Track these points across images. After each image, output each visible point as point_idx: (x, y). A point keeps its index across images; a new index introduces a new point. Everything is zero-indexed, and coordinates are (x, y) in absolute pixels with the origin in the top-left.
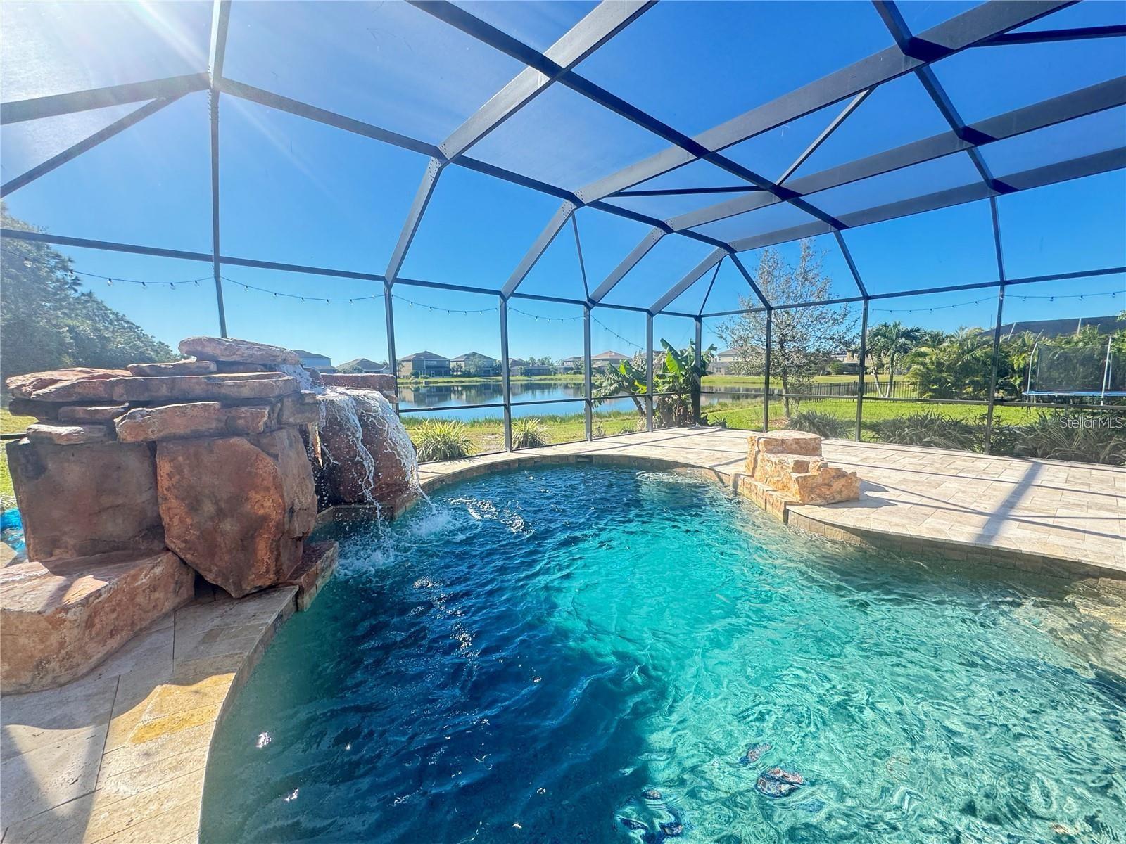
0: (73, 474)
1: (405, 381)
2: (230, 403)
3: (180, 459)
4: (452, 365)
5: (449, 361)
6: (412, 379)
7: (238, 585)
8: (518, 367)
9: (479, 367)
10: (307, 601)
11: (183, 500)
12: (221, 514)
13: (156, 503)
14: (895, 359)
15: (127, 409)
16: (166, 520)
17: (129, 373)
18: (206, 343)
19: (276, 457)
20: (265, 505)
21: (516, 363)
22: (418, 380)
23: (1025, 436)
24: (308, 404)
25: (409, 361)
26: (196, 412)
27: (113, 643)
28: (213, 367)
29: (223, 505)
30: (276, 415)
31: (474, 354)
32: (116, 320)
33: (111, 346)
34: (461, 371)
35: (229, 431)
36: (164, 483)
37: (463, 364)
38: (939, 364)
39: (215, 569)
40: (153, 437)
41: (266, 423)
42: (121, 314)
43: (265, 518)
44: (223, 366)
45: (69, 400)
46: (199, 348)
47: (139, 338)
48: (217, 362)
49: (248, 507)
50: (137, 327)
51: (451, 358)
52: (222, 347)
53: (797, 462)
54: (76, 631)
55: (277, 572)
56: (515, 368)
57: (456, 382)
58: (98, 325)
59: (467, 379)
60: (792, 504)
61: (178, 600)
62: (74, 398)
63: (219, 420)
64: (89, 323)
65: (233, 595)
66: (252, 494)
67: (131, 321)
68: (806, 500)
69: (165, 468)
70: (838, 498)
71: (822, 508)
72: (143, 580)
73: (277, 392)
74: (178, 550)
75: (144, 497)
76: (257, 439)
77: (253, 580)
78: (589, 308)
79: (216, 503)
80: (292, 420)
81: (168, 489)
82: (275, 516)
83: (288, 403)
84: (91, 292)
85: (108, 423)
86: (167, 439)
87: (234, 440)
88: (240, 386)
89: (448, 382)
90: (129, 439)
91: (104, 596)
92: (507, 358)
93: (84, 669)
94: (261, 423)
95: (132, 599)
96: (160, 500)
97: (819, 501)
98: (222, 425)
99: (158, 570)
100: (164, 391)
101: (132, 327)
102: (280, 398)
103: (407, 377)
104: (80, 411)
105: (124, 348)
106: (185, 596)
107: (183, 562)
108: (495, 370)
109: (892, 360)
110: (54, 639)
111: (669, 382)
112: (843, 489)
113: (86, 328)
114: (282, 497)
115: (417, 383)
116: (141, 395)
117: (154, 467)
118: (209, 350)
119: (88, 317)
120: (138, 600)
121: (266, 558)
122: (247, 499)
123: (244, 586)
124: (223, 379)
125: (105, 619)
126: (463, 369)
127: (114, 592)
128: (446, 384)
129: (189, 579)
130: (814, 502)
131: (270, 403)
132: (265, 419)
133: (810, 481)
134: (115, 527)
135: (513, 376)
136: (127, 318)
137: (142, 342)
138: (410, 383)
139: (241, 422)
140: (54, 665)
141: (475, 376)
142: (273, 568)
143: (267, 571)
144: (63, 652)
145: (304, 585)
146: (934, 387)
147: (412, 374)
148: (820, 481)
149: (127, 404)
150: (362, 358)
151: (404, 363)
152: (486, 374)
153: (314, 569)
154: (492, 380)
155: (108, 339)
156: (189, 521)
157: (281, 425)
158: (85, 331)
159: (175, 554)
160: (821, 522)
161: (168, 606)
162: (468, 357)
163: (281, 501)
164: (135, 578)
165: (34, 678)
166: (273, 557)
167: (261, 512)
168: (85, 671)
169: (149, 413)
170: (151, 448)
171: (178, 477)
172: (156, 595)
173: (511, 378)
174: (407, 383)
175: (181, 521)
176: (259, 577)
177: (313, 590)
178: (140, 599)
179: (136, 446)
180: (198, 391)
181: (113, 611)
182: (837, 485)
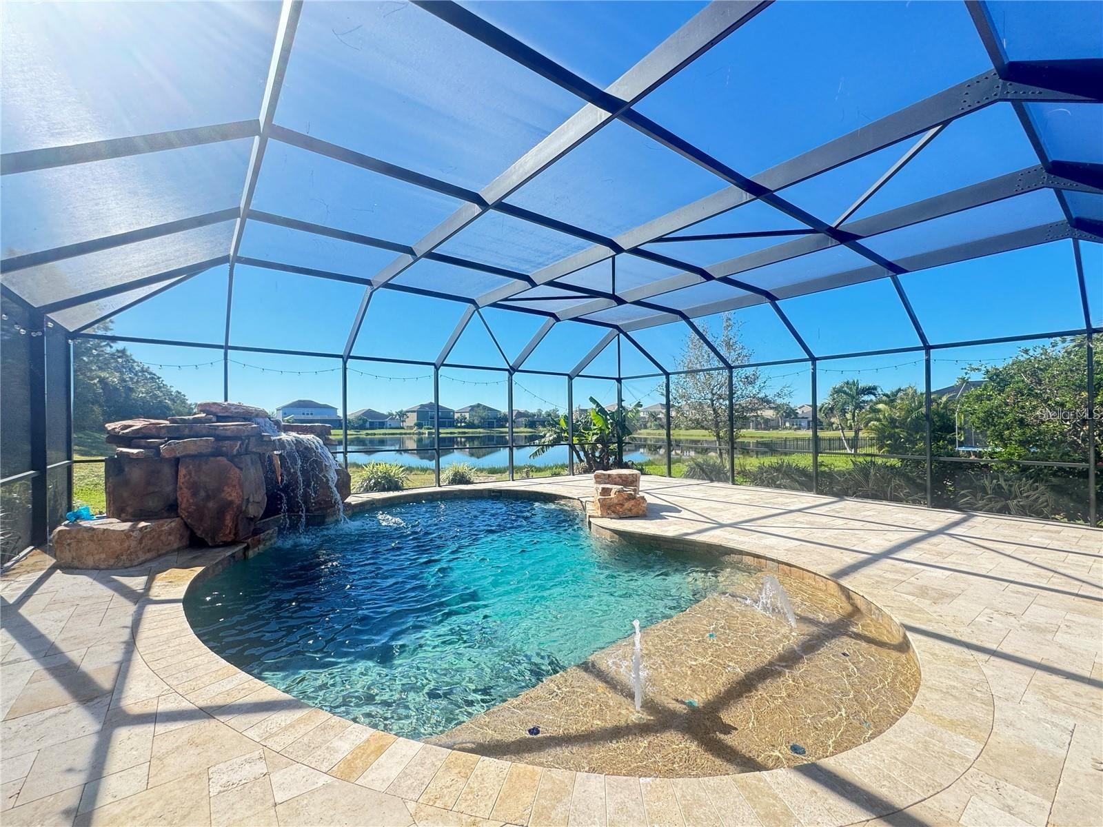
0: (136, 474)
1: (408, 431)
2: (219, 438)
3: (191, 467)
4: (456, 416)
5: (454, 412)
6: (415, 430)
7: (213, 539)
8: (523, 419)
9: (483, 418)
10: (251, 554)
11: (189, 489)
12: (208, 498)
13: (175, 491)
14: (856, 414)
15: (166, 441)
16: (180, 499)
17: (168, 422)
18: (212, 406)
19: (241, 469)
20: (231, 494)
21: (520, 414)
22: (421, 431)
23: (839, 479)
24: (265, 441)
25: (414, 412)
26: (202, 443)
27: (149, 555)
28: (214, 419)
29: (210, 492)
30: (245, 445)
31: (479, 405)
32: (140, 372)
33: (134, 395)
34: (465, 422)
35: (217, 453)
36: (181, 479)
37: (467, 415)
38: (892, 421)
39: (202, 528)
40: (178, 455)
41: (238, 450)
42: (146, 366)
43: (231, 502)
44: (220, 419)
45: (137, 436)
46: (208, 408)
47: (159, 388)
48: (217, 416)
49: (223, 495)
50: (159, 378)
51: (456, 410)
52: (220, 408)
53: (603, 489)
54: (135, 543)
55: (236, 534)
56: (520, 420)
57: (459, 433)
58: (125, 377)
59: (471, 430)
60: (593, 517)
61: (181, 545)
62: (139, 435)
63: (213, 448)
64: (117, 374)
65: (210, 544)
66: (226, 488)
67: (154, 372)
68: (605, 514)
69: (182, 471)
70: (629, 514)
71: (613, 520)
72: (165, 528)
73: (246, 434)
74: (183, 516)
75: (169, 489)
76: (232, 459)
77: (222, 537)
78: (511, 375)
79: (206, 492)
80: (254, 450)
81: (183, 483)
82: (237, 502)
83: (253, 440)
84: (124, 349)
85: (157, 448)
86: (185, 457)
87: (219, 458)
88: (226, 430)
89: (451, 433)
90: (167, 456)
91: (148, 530)
92: (512, 410)
93: (136, 563)
94: (235, 450)
95: (159, 537)
96: (178, 489)
97: (613, 515)
98: (213, 450)
99: (173, 524)
100: (187, 432)
101: (154, 378)
102: (248, 437)
103: (411, 428)
104: (143, 442)
105: (145, 397)
106: (184, 544)
107: (185, 523)
108: (501, 421)
109: (854, 416)
110: (126, 545)
111: (597, 434)
112: (632, 508)
113: (114, 379)
114: (242, 492)
115: (420, 434)
116: (174, 434)
117: (177, 472)
118: (213, 409)
119: (117, 369)
120: (161, 538)
121: (230, 525)
122: (223, 491)
123: (216, 539)
124: (218, 426)
125: (147, 542)
126: (467, 420)
127: (153, 530)
128: (449, 435)
129: (187, 534)
130: (609, 516)
131: (242, 439)
132: (237, 448)
133: (608, 501)
134: (152, 504)
135: (517, 427)
136: (151, 370)
137: (162, 392)
138: (414, 434)
139: (224, 449)
140: (124, 557)
141: (479, 427)
142: (233, 531)
143: (230, 533)
144: (129, 551)
145: (250, 544)
146: (888, 442)
147: (416, 425)
148: (616, 501)
149: (166, 439)
150: (367, 408)
151: (409, 414)
152: (490, 425)
153: (258, 536)
154: (496, 431)
155: (131, 390)
156: (191, 501)
157: (247, 452)
158: (113, 382)
159: (182, 518)
160: (606, 529)
161: (176, 546)
162: (473, 408)
163: (241, 493)
164: (162, 525)
165: (115, 563)
166: (234, 526)
167: (230, 499)
168: (136, 564)
169: (178, 443)
170: (177, 462)
171: (188, 477)
172: (170, 538)
173: (514, 430)
174: (410, 434)
175: (188, 501)
176: (225, 535)
177: (256, 549)
178: (163, 538)
179: (169, 460)
180: (204, 432)
181: (151, 539)
182: (628, 505)
